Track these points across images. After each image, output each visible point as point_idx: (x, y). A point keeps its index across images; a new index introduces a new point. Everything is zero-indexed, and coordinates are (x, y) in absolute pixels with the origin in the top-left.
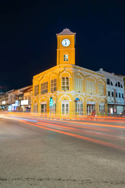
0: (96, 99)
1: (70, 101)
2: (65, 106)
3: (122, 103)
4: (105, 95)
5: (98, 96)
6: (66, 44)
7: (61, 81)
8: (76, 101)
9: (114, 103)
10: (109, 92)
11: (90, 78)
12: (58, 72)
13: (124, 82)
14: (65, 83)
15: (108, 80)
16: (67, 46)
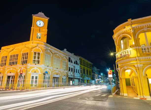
0: (60, 73)
1: (39, 74)
2: (35, 78)
3: (78, 77)
4: (67, 70)
5: (62, 71)
6: (40, 25)
7: (33, 55)
8: (44, 74)
9: (73, 77)
10: (69, 68)
11: (57, 55)
12: (30, 47)
13: (79, 61)
14: (37, 57)
15: (69, 58)
16: (41, 26)
